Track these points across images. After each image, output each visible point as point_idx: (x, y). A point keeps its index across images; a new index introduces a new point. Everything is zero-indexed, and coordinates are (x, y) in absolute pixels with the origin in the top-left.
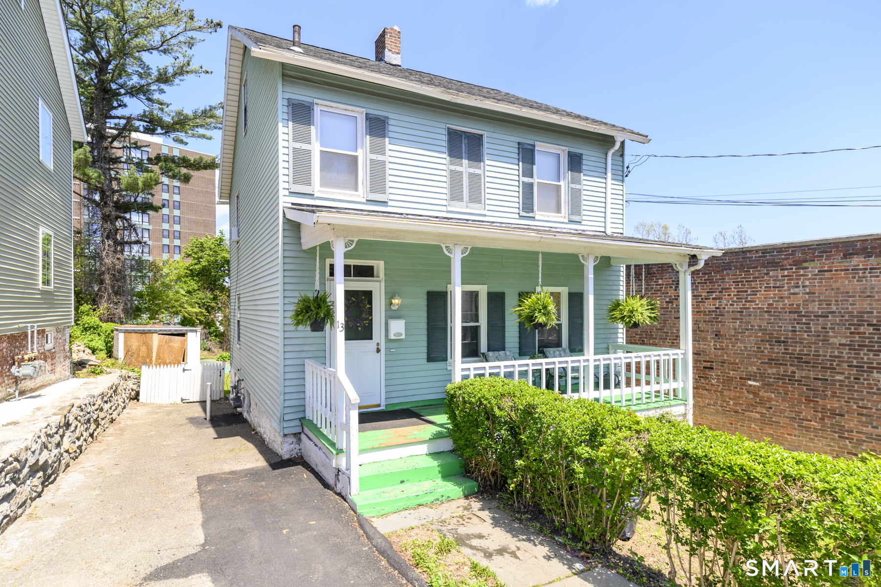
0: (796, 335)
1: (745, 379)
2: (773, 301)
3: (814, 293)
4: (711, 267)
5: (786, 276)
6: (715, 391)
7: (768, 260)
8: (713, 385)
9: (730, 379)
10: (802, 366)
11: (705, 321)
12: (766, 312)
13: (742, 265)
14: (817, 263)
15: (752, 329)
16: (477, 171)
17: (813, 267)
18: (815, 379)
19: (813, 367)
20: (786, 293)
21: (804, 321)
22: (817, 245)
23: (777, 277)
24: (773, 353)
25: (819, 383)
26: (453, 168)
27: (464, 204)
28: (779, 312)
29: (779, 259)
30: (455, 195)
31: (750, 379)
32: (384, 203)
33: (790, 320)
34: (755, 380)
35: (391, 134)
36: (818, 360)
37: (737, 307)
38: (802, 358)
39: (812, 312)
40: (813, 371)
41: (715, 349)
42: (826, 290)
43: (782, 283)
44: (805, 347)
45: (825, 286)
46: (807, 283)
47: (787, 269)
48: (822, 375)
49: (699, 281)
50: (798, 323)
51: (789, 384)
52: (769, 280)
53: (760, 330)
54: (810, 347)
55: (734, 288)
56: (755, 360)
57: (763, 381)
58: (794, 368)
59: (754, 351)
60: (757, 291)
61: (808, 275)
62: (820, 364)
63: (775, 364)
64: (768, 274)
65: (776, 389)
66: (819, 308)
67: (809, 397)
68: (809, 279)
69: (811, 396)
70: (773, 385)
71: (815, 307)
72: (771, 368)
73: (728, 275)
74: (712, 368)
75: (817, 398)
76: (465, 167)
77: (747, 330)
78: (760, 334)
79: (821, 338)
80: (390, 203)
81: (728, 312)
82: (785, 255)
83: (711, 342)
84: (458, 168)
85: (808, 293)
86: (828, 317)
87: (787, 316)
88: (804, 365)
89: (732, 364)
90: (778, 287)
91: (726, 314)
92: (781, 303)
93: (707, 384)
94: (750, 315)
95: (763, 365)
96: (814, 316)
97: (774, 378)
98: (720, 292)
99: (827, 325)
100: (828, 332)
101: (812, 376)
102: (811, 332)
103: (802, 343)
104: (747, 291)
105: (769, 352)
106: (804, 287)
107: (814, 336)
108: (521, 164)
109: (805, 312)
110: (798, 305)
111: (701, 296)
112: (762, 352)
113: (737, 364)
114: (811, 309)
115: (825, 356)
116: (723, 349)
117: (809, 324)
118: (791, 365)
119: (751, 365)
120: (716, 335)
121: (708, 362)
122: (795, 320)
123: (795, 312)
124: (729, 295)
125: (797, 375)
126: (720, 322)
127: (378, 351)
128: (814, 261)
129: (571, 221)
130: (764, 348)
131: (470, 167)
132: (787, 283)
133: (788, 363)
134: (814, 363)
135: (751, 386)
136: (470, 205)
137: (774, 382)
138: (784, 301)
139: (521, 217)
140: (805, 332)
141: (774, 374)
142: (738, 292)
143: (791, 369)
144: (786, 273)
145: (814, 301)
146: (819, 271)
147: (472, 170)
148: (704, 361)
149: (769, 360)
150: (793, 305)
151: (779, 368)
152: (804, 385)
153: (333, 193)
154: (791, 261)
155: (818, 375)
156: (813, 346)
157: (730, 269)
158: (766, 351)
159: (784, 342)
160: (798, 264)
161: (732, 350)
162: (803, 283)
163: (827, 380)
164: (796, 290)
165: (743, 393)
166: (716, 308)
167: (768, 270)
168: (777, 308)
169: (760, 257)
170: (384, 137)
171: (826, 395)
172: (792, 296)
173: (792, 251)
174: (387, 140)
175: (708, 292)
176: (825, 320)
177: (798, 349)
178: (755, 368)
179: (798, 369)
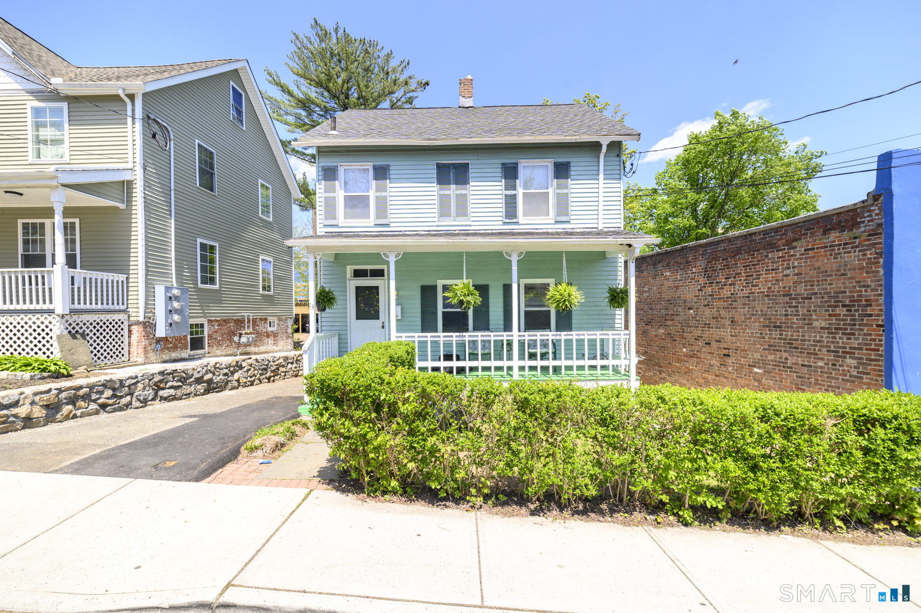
0: (788, 319)
1: (752, 366)
2: (772, 284)
3: (801, 274)
4: (728, 252)
5: (781, 257)
6: (732, 379)
7: (767, 242)
8: (730, 372)
9: (742, 366)
10: (793, 352)
11: (724, 308)
12: (767, 296)
13: (749, 249)
14: (803, 242)
15: (756, 315)
16: (464, 192)
17: (800, 247)
18: (803, 365)
19: (801, 352)
20: (781, 275)
21: (794, 304)
22: (804, 222)
23: (774, 258)
24: (772, 338)
25: (805, 370)
26: (442, 192)
27: (452, 218)
28: (776, 296)
29: (775, 240)
30: (444, 212)
31: (755, 366)
32: (387, 225)
33: (784, 303)
34: (759, 368)
35: (391, 176)
36: (804, 345)
37: (746, 292)
38: (792, 344)
39: (800, 295)
40: (801, 357)
41: (731, 336)
42: (810, 270)
43: (777, 264)
44: (794, 331)
45: (809, 266)
46: (796, 264)
47: (781, 250)
48: (808, 362)
49: (720, 267)
50: (789, 307)
51: (783, 371)
52: (768, 263)
53: (762, 315)
54: (798, 332)
55: (744, 273)
56: (759, 346)
57: (765, 368)
58: (786, 354)
59: (758, 337)
60: (760, 275)
61: (796, 255)
62: (806, 349)
63: (773, 350)
64: (767, 256)
65: (774, 377)
66: (805, 290)
67: (798, 385)
68: (797, 259)
69: (800, 383)
70: (771, 372)
71: (801, 289)
72: (770, 354)
73: (739, 259)
74: (729, 356)
75: (804, 385)
76: (453, 190)
77: (753, 315)
78: (762, 320)
79: (807, 322)
80: (392, 225)
81: (740, 297)
82: (780, 235)
83: (728, 328)
84: (447, 192)
85: (796, 275)
86: (811, 298)
87: (782, 300)
88: (794, 350)
89: (743, 350)
90: (775, 270)
91: (738, 300)
92: (777, 286)
93: (726, 372)
94: (755, 300)
95: (764, 351)
96: (802, 298)
97: (773, 365)
98: (735, 277)
99: (811, 307)
100: (811, 315)
101: (800, 363)
102: (799, 315)
103: (792, 327)
104: (752, 275)
105: (769, 338)
106: (793, 267)
107: (801, 319)
108: (503, 180)
109: (795, 295)
110: (790, 288)
111: (721, 282)
112: (764, 338)
113: (746, 351)
114: (799, 291)
115: (809, 341)
116: (736, 336)
117: (797, 307)
118: (785, 351)
119: (756, 352)
120: (732, 322)
121: (727, 349)
122: (787, 303)
123: (787, 295)
124: (740, 280)
125: (789, 361)
126: (734, 308)
127: (383, 327)
128: (801, 239)
129: (557, 222)
130: (766, 334)
131: (457, 189)
132: (782, 265)
133: (783, 349)
134: (801, 348)
135: (756, 373)
136: (457, 219)
137: (772, 369)
138: (779, 284)
139: (505, 223)
140: (795, 315)
141: (772, 361)
142: (747, 276)
143: (785, 355)
144: (780, 254)
145: (801, 282)
146: (805, 250)
147: (459, 192)
148: (724, 349)
149: (769, 346)
150: (785, 287)
151: (776, 354)
152: (795, 372)
153: (352, 222)
154: (784, 241)
155: (804, 361)
156: (800, 330)
157: (741, 254)
158: (766, 337)
159: (779, 327)
160: (789, 243)
161: (743, 336)
162: (793, 263)
163: (811, 366)
164: (788, 272)
165: (750, 380)
166: (732, 294)
167: (767, 252)
168: (774, 292)
169: (762, 239)
170: (386, 179)
171: (810, 383)
172: (785, 278)
173: (785, 230)
174: (388, 181)
175: (726, 278)
176: (809, 303)
177: (790, 334)
178: (759, 354)
179: (790, 355)
